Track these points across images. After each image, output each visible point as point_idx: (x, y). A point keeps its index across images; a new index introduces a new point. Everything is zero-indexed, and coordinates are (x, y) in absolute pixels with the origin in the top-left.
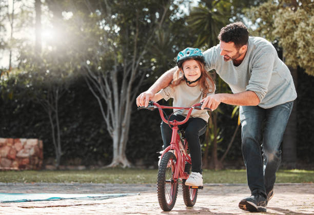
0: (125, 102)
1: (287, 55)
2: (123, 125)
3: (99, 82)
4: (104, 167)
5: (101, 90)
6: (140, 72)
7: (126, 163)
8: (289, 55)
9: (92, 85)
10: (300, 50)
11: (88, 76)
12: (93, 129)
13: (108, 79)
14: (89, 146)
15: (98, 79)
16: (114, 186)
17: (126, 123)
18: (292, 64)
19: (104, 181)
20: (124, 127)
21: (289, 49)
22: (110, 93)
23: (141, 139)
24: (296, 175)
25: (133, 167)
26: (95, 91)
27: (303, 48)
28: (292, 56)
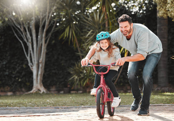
0: (42, 45)
1: (159, 9)
2: (40, 62)
3: (22, 30)
4: (27, 93)
5: (23, 36)
6: (52, 22)
7: (43, 90)
8: (161, 8)
9: (16, 32)
10: (169, 5)
11: (13, 25)
12: (18, 65)
13: (29, 28)
14: (15, 77)
15: (21, 27)
16: (27, 109)
17: (42, 60)
18: (163, 15)
19: (19, 105)
20: (41, 63)
21: (161, 4)
22: (30, 38)
23: (54, 71)
24: (167, 97)
25: (48, 92)
26: (18, 36)
27: (171, 3)
28: (163, 9)
